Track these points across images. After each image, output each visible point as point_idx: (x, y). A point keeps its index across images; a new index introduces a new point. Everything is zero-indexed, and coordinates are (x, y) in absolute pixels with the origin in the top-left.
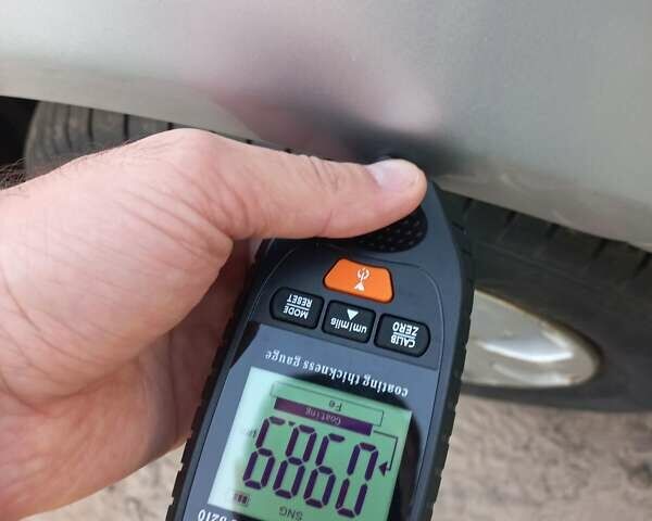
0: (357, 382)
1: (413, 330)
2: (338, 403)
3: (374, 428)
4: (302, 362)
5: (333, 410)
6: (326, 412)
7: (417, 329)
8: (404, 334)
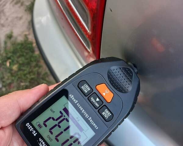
0: (87, 117)
1: (109, 114)
2: (79, 119)
3: (84, 131)
4: (77, 103)
5: (76, 120)
6: (75, 119)
7: (111, 115)
8: (106, 114)
